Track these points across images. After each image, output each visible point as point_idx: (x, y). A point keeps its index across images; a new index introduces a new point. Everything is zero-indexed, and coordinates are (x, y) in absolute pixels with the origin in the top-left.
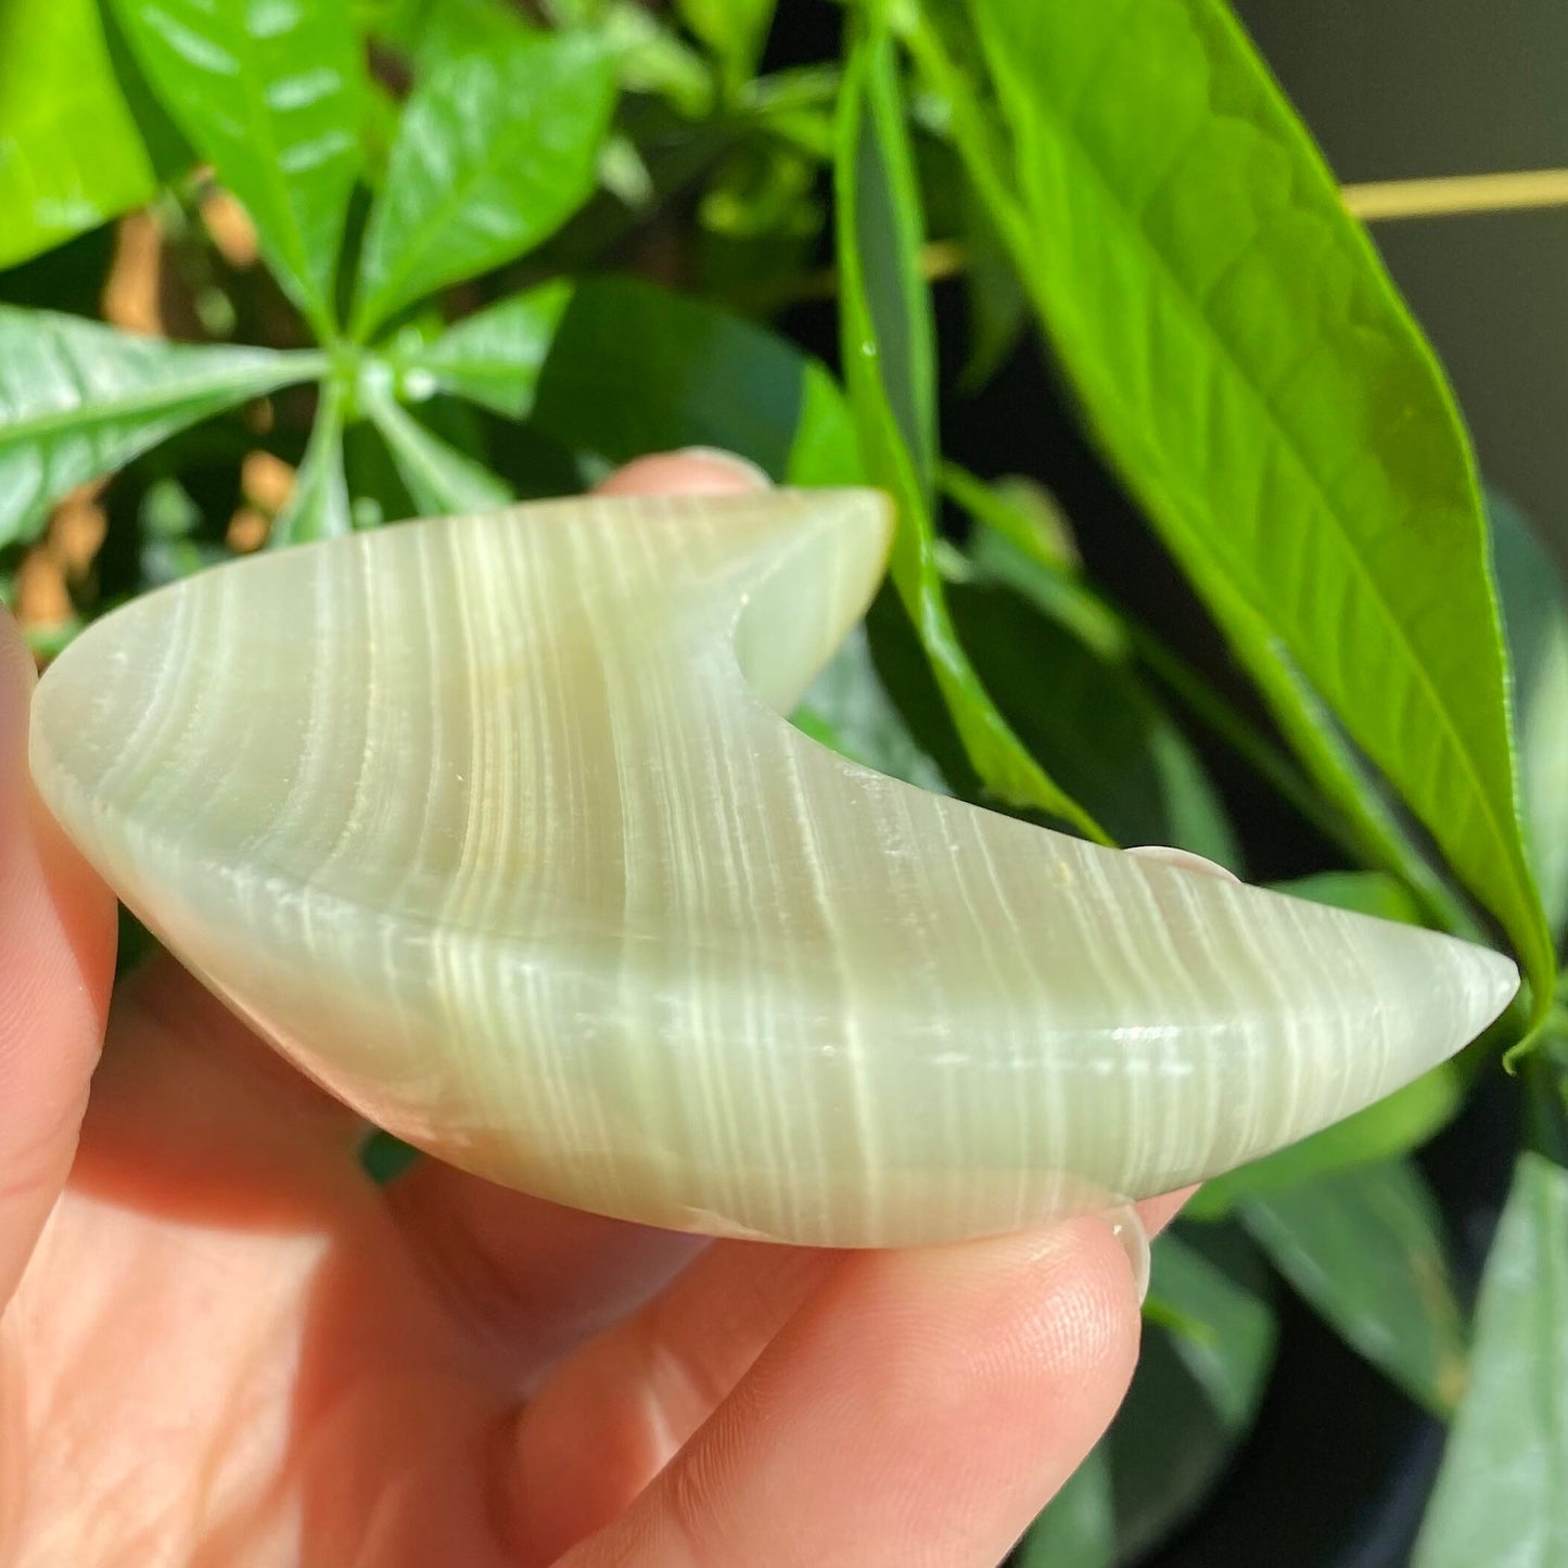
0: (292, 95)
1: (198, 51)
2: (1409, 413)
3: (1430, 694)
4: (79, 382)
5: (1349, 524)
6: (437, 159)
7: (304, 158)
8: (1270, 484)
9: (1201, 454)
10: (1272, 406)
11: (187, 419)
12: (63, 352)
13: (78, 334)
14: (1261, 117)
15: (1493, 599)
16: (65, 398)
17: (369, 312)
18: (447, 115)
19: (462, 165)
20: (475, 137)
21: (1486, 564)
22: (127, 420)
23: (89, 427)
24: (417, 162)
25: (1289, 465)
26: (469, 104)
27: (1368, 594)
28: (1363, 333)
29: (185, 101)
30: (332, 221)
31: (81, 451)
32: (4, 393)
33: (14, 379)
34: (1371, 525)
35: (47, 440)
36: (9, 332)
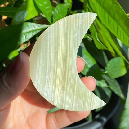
0: (47, 8)
1: (41, 5)
4: (35, 27)
6: (57, 12)
7: (48, 12)
8: (117, 28)
9: (112, 27)
10: (118, 23)
11: (42, 29)
12: (33, 25)
14: (116, 4)
16: (34, 29)
18: (58, 9)
19: (59, 12)
20: (59, 11)
22: (38, 30)
23: (36, 30)
25: (119, 27)
26: (59, 8)
27: (125, 34)
28: (124, 17)
29: (40, 8)
31: (35, 32)
32: (30, 28)
33: (30, 27)
34: (125, 30)
35: (33, 31)
36: (30, 24)
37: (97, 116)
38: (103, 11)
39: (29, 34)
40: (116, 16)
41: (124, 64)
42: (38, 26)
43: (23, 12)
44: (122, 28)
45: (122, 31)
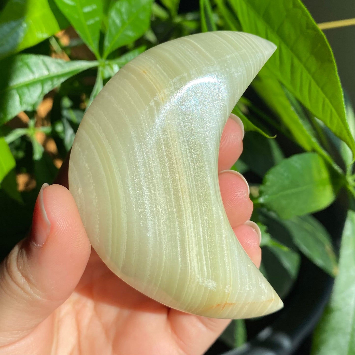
0: (87, 9)
2: (319, 45)
3: (327, 101)
4: (48, 70)
5: (309, 70)
6: (118, 21)
7: (91, 22)
8: (292, 66)
11: (71, 75)
12: (44, 63)
13: (47, 59)
15: (339, 79)
16: (45, 73)
17: (107, 53)
18: (119, 12)
19: (123, 21)
20: (125, 17)
21: (337, 73)
22: (59, 76)
23: (51, 78)
24: (114, 21)
25: (296, 61)
26: (123, 10)
27: (313, 83)
28: (309, 31)
30: (97, 35)
31: (50, 83)
32: (32, 72)
33: (34, 69)
34: (313, 70)
35: (42, 81)
36: (33, 59)
37: (265, 334)
38: (252, 14)
39: (32, 89)
40: (288, 28)
41: (325, 175)
42: (59, 64)
43: (13, 24)
44: (305, 66)
45: (306, 74)
